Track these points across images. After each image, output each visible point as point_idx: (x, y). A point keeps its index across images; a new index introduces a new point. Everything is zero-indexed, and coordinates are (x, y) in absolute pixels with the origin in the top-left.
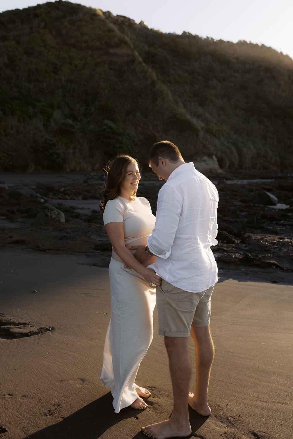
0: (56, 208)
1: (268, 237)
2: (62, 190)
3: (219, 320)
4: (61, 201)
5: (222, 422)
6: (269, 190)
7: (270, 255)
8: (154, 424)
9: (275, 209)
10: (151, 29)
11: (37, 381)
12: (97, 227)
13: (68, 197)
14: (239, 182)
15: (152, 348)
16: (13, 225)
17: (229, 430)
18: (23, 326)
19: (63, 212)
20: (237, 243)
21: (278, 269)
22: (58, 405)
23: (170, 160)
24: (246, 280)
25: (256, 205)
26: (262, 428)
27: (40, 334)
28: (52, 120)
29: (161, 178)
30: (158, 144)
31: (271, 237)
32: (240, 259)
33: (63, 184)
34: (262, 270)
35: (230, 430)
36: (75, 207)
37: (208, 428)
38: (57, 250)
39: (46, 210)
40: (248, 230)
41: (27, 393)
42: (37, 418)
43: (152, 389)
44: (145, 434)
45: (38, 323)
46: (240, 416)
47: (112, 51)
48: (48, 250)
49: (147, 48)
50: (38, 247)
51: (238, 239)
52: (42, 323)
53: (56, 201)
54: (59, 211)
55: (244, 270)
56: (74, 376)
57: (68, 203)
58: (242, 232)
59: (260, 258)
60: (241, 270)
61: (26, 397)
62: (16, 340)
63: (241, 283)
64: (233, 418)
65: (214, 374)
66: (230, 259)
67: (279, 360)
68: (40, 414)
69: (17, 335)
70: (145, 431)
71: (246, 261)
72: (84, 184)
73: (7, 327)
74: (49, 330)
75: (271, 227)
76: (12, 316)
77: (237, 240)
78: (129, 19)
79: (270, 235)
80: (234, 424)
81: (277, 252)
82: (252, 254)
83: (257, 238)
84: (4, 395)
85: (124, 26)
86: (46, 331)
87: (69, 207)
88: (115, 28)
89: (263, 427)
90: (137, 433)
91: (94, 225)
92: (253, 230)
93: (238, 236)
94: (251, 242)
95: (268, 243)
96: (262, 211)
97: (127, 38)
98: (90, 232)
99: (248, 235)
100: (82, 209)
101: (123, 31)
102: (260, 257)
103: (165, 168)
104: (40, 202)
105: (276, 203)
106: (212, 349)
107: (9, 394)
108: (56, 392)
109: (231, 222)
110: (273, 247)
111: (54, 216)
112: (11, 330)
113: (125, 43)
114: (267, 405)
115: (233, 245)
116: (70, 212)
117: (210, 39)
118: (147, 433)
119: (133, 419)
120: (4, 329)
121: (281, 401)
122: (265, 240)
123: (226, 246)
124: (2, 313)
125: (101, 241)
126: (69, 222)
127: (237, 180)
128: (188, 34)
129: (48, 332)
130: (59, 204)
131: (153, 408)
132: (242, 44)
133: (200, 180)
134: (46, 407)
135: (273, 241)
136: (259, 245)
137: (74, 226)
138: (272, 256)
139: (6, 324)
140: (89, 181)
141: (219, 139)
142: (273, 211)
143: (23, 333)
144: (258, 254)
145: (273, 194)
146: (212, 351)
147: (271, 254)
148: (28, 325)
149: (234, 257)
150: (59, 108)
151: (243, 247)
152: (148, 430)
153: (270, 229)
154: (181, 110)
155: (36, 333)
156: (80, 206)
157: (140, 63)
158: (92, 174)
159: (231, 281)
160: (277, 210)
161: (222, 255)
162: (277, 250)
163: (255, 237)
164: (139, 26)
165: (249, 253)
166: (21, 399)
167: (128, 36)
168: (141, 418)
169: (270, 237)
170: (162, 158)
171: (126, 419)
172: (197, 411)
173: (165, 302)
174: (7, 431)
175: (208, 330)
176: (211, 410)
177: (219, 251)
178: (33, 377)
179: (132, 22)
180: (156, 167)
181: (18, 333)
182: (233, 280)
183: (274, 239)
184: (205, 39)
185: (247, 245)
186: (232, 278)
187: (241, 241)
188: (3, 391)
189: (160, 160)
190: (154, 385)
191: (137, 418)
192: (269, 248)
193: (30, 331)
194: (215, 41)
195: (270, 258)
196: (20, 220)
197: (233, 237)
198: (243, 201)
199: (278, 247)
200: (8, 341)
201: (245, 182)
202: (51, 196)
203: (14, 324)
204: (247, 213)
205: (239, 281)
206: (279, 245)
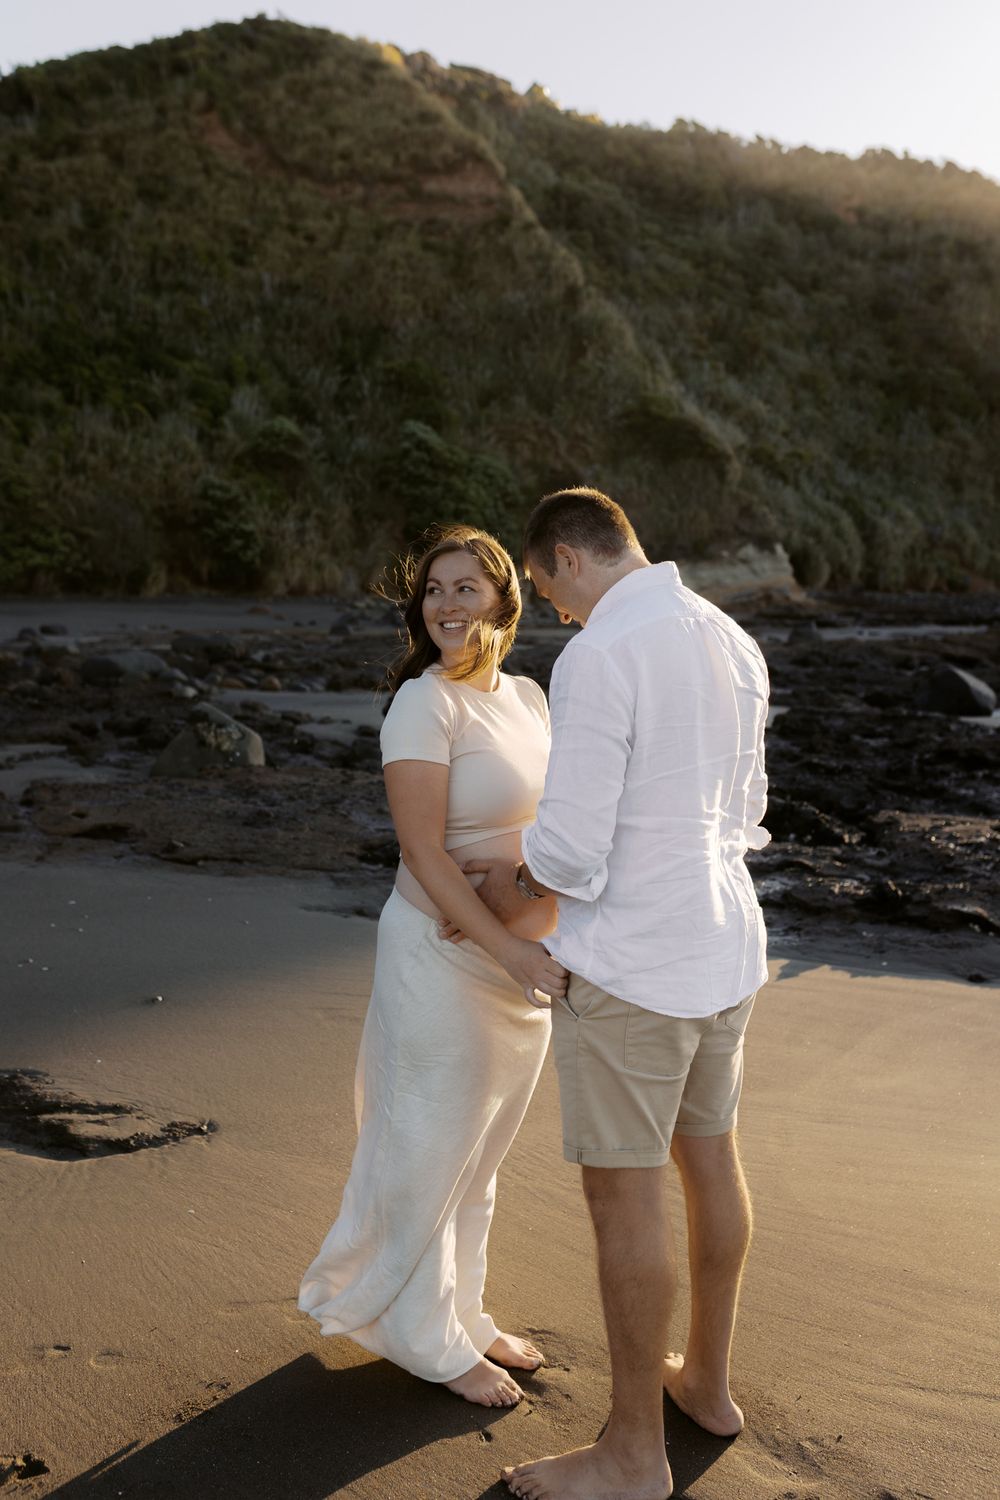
0: (237, 718)
1: (957, 824)
2: (259, 656)
3: (779, 1107)
4: (254, 695)
5: (779, 1457)
6: (968, 664)
7: (961, 886)
8: (545, 1458)
9: (983, 729)
10: (568, 114)
11: (152, 1303)
12: (372, 783)
13: (276, 682)
14: (865, 635)
15: (546, 1200)
16: (90, 776)
17: (801, 1485)
18: (112, 1115)
19: (260, 732)
20: (850, 844)
21: (991, 934)
22: (223, 1387)
23: (596, 553)
24: (877, 971)
25: (920, 713)
26: (916, 1481)
27: (167, 1143)
28: (226, 420)
29: (567, 617)
30: (555, 499)
31: (968, 824)
32: (857, 898)
33: (262, 638)
34: (934, 937)
35: (805, 1485)
36: (299, 714)
37: (729, 1474)
38: (234, 860)
39: (200, 725)
40: (889, 798)
41: (118, 1343)
42: (148, 1430)
43: (541, 1340)
44: (512, 1491)
45: (164, 1106)
46: (840, 1437)
47: (432, 186)
48: (206, 858)
49: (550, 177)
50: (172, 848)
51: (854, 828)
52: (176, 1105)
53: (237, 695)
54: (242, 726)
55: (871, 935)
56: (280, 1290)
57: (277, 702)
58: (869, 807)
59: (928, 896)
60: (863, 937)
61: (116, 1358)
62: (86, 1162)
63: (860, 979)
64: (817, 1443)
65: (756, 1293)
66: (825, 900)
67: (982, 1248)
68: (160, 1417)
69: (91, 1147)
70: (515, 1480)
71: (881, 908)
72: (335, 639)
73: (60, 1120)
74: (199, 1131)
75: (968, 788)
76: (76, 1081)
77: (851, 832)
78: (492, 80)
79: (962, 818)
80: (822, 1466)
81: (988, 874)
82: (899, 881)
83: (918, 826)
84: (42, 1348)
85: (474, 102)
86: (188, 1135)
87: (279, 715)
88: (445, 108)
89: (921, 1477)
90: (487, 1488)
91: (360, 778)
92: (907, 799)
93: (852, 819)
94: (897, 841)
95: (956, 845)
96: (941, 735)
97: (484, 145)
98: (347, 801)
99: (887, 815)
100: (324, 721)
101: (471, 119)
102: (928, 892)
103: (578, 580)
104: (182, 700)
105: (991, 706)
106: (743, 1209)
107: (57, 1343)
108: (217, 1342)
109: (830, 772)
110: (972, 858)
111: (226, 746)
112: (72, 1130)
113: (479, 159)
114: (935, 1401)
115: (837, 850)
116: (283, 734)
117: (769, 146)
118: (519, 1488)
119: (471, 1440)
120: (49, 1125)
121: (986, 1389)
122: (946, 836)
123: (811, 854)
124: (43, 1070)
125: (384, 830)
126: (278, 767)
127: (858, 628)
128: (691, 129)
129: (196, 1136)
130: (245, 706)
131: (546, 1403)
132: (879, 159)
133: (697, 622)
134: (181, 1392)
135: (974, 840)
136: (925, 851)
137: (294, 779)
138: (968, 890)
139: (55, 1107)
140: (351, 628)
141: (797, 487)
142: (979, 735)
143: (113, 1139)
144: (922, 880)
145: (979, 676)
146: (744, 1218)
147: (968, 884)
148: (129, 1112)
149: (836, 890)
150: (252, 378)
151: (869, 857)
152: (525, 1478)
153: (965, 797)
154: (667, 388)
155: (156, 1142)
156: (317, 713)
157: (528, 227)
158: (361, 604)
159: (824, 972)
160: (991, 732)
161: (797, 882)
162: (986, 870)
163: (910, 822)
164: (527, 102)
165: (892, 880)
166: (97, 1362)
167: (487, 137)
168: (501, 1436)
169: (964, 823)
170: (567, 547)
171: (451, 1437)
172: (694, 1418)
173: (581, 1048)
174: (46, 1470)
175: (731, 1145)
176: (744, 1414)
177: (787, 870)
178: (141, 1291)
179: (502, 87)
180: (548, 577)
181: (93, 1139)
182: (833, 969)
183: (978, 831)
184: (751, 144)
185: (884, 850)
186: (829, 963)
187: (863, 838)
188: (38, 1335)
189: (561, 552)
190: (551, 1325)
191: (489, 1437)
192: (960, 862)
193: (137, 1134)
194: (785, 150)
195: (963, 896)
196: (113, 757)
197: (839, 823)
198: (872, 700)
199: (990, 857)
200: (61, 1165)
201: (885, 633)
202: (219, 678)
203: (83, 1108)
204: (886, 740)
205: (854, 975)
206: (993, 852)
